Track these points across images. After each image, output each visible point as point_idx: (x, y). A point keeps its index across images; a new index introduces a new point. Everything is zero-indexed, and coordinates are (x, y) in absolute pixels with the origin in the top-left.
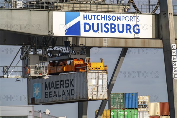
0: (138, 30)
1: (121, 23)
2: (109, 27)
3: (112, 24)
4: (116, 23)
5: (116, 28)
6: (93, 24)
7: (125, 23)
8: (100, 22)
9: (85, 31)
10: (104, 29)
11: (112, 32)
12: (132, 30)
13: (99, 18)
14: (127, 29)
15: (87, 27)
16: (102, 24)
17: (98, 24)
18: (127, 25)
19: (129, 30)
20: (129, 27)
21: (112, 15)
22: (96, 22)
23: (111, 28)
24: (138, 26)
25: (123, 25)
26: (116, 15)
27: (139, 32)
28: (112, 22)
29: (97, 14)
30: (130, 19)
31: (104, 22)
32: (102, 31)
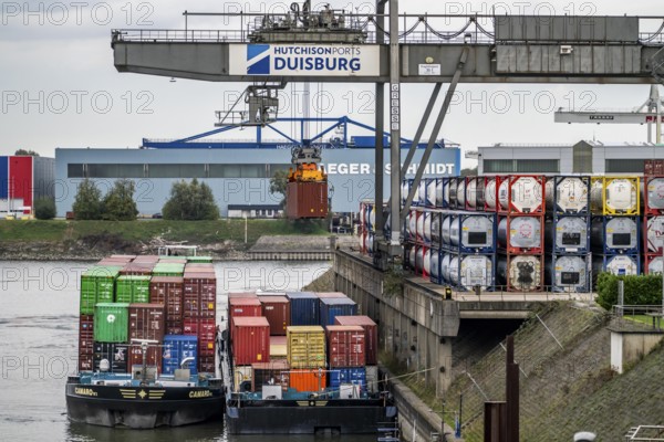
0: (358, 65)
1: (331, 57)
2: (313, 62)
3: (317, 59)
4: (324, 56)
5: (324, 63)
6: (289, 59)
7: (338, 56)
8: (299, 56)
9: (277, 68)
10: (305, 65)
11: (317, 68)
12: (348, 66)
13: (298, 51)
14: (340, 65)
15: (280, 64)
16: (302, 59)
17: (296, 59)
18: (340, 60)
19: (344, 65)
20: (343, 62)
21: (317, 46)
22: (293, 56)
23: (317, 64)
24: (358, 60)
25: (335, 60)
26: (324, 47)
27: (359, 69)
28: (317, 55)
29: (295, 46)
30: (346, 52)
31: (305, 56)
32: (302, 68)
